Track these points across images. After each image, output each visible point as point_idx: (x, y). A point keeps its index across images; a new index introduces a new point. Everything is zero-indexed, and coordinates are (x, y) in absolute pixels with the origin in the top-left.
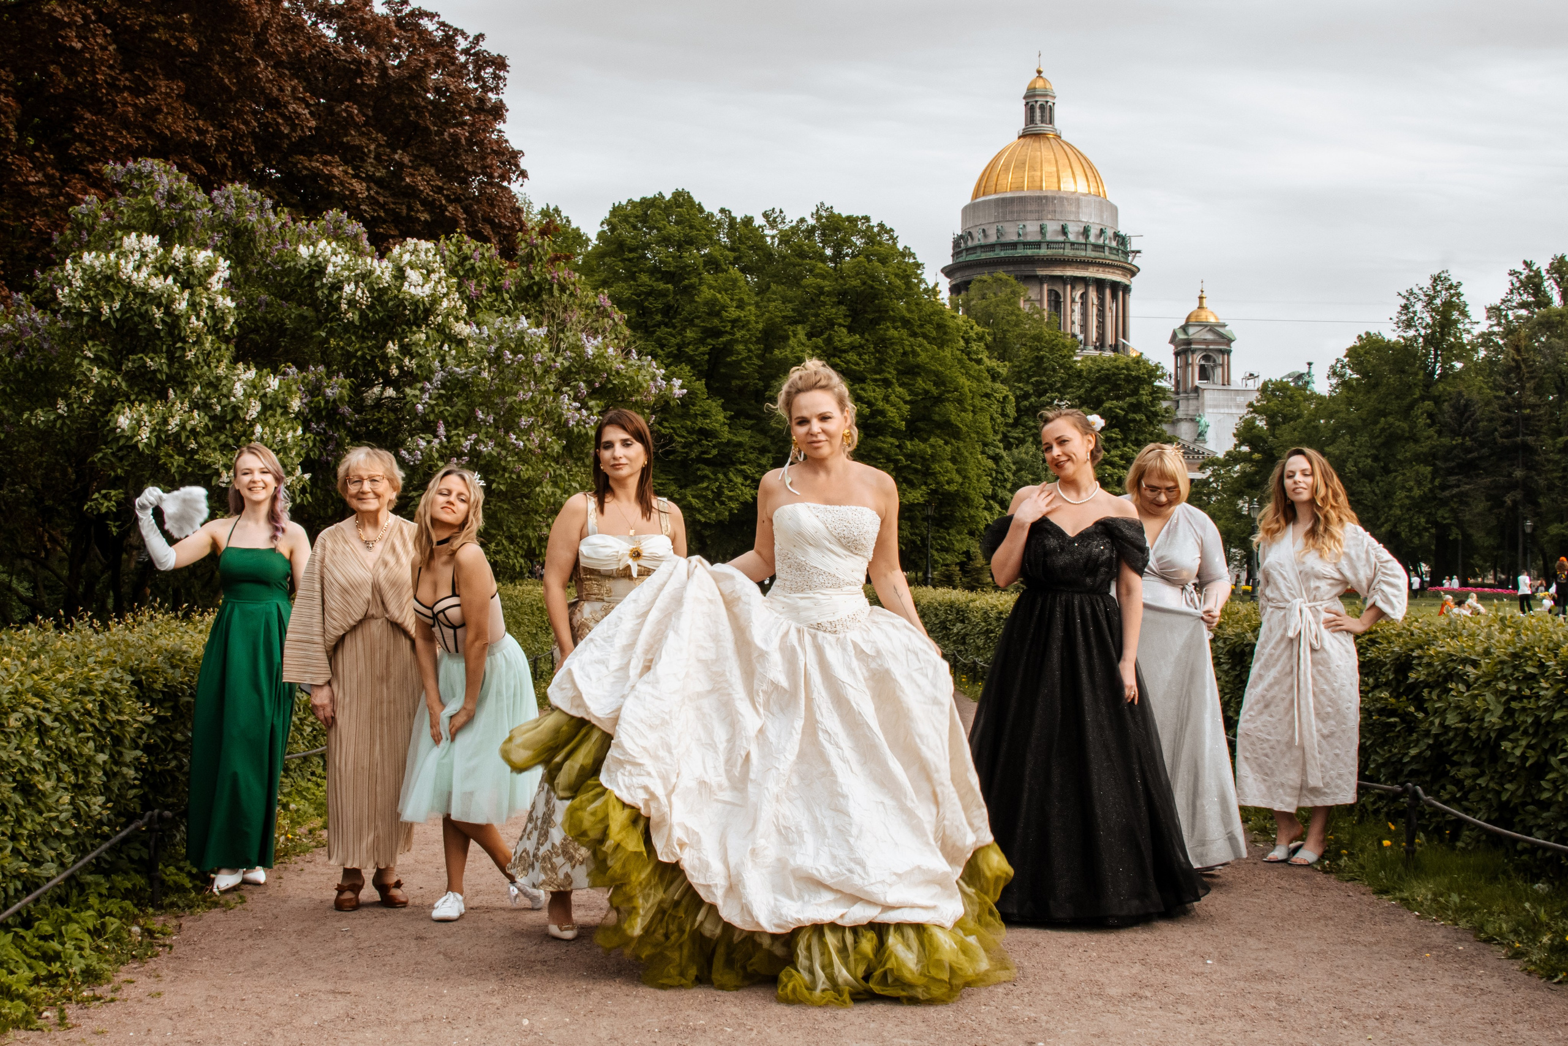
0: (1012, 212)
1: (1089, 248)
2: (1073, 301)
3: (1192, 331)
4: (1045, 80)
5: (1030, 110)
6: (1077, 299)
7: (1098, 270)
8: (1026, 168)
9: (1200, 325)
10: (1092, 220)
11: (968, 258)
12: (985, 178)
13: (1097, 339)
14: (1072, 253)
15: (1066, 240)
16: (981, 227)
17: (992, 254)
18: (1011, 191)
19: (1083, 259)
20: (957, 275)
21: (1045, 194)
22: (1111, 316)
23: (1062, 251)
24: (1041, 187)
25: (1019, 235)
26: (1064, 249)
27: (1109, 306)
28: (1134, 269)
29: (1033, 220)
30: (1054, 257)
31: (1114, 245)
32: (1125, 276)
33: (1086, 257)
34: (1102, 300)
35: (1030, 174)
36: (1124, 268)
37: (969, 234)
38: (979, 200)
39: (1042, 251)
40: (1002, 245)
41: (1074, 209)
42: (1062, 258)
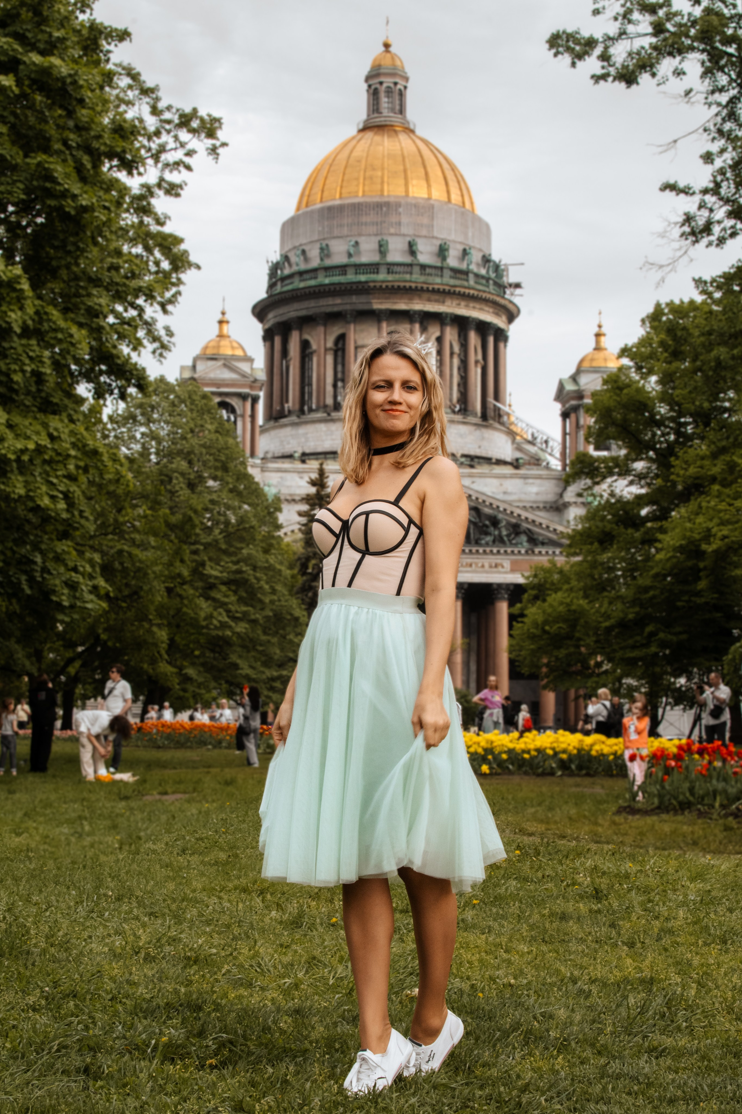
0: (341, 226)
1: (447, 273)
3: (583, 380)
4: (393, 57)
5: (374, 94)
7: (459, 304)
8: (363, 166)
9: (595, 370)
10: (452, 237)
11: (286, 289)
12: (310, 185)
13: (459, 401)
14: (422, 279)
15: (415, 262)
16: (301, 248)
17: (312, 283)
18: (341, 198)
19: (436, 287)
20: (271, 315)
21: (386, 199)
22: (479, 371)
23: (407, 277)
24: (382, 190)
25: (350, 255)
26: (411, 273)
27: (474, 355)
28: (510, 306)
29: (369, 235)
30: (396, 284)
31: (483, 272)
32: (497, 314)
33: (442, 284)
34: (464, 345)
35: (368, 174)
36: (495, 304)
37: (286, 258)
38: (300, 212)
39: (382, 276)
40: (327, 269)
41: (425, 221)
42: (407, 285)
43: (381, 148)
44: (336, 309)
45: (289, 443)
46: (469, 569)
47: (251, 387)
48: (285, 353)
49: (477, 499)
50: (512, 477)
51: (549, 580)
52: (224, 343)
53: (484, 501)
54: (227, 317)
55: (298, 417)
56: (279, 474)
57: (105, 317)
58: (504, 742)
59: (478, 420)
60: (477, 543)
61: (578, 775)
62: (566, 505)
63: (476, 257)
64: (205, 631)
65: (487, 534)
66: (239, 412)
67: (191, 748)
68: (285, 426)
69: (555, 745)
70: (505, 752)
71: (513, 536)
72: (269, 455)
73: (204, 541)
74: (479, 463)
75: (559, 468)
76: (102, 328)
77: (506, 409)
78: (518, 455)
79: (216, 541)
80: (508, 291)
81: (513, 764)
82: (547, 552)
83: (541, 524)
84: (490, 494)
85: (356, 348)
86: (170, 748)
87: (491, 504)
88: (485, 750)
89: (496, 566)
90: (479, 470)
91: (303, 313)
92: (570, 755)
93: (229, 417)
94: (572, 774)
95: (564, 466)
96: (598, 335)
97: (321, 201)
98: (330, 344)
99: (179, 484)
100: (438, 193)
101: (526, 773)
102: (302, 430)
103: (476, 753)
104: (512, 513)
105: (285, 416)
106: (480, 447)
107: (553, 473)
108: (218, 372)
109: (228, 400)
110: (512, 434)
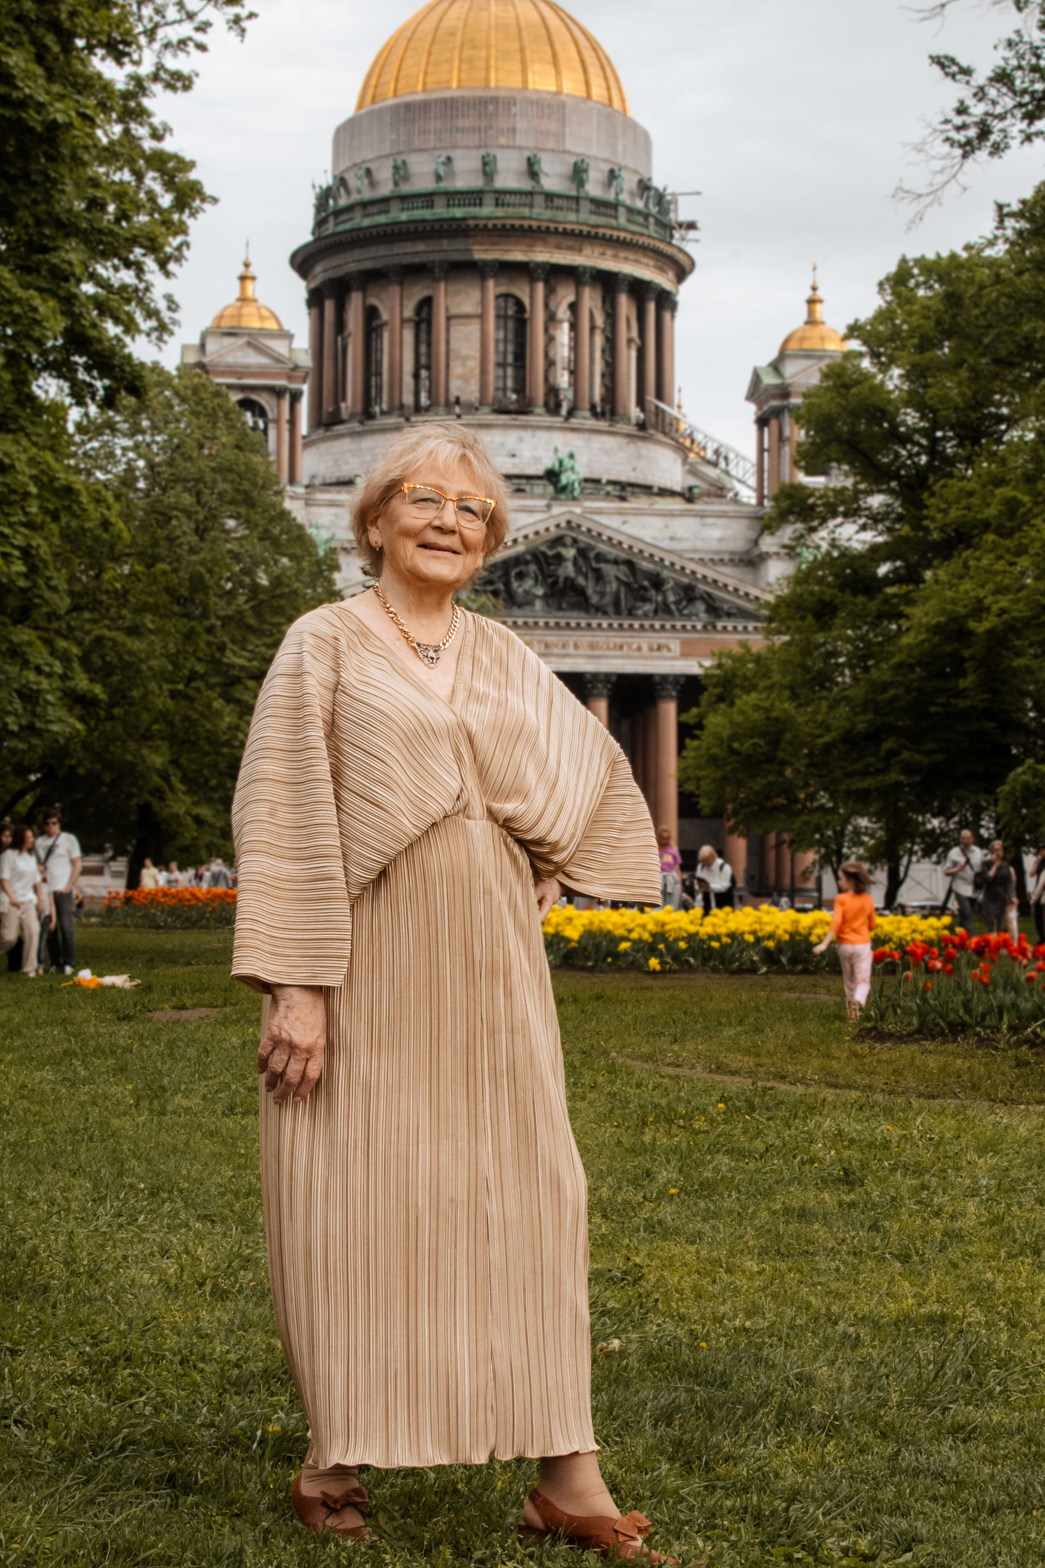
0: (425, 132)
1: (585, 206)
2: (551, 319)
3: (790, 369)
6: (563, 313)
7: (603, 254)
8: (458, 42)
9: (809, 355)
10: (594, 151)
11: (341, 228)
12: (377, 70)
13: (603, 400)
14: (548, 214)
15: (538, 189)
16: (365, 166)
17: (382, 219)
18: (424, 90)
19: (569, 227)
20: (318, 268)
21: (494, 93)
22: (634, 354)
23: (526, 211)
24: (487, 79)
25: (439, 178)
26: (531, 206)
27: (626, 331)
28: (680, 257)
29: (468, 147)
30: (509, 222)
31: (640, 204)
32: (661, 269)
33: (578, 223)
34: (611, 316)
35: (466, 53)
36: (658, 254)
37: (341, 181)
38: (363, 111)
39: (487, 210)
40: (404, 198)
41: (553, 126)
42: (526, 223)
43: (485, 14)
44: (417, 260)
45: (346, 463)
46: (619, 653)
47: (290, 378)
48: (340, 326)
49: (631, 547)
50: (683, 514)
51: (740, 673)
52: (248, 310)
53: (641, 551)
54: (253, 270)
55: (361, 423)
56: (333, 510)
57: (79, 281)
58: (682, 925)
59: (631, 429)
60: (631, 614)
61: (792, 973)
62: (763, 557)
63: (629, 182)
64: (225, 750)
65: (645, 600)
66: (271, 415)
67: (206, 927)
68: (341, 436)
69: (757, 927)
70: (683, 939)
71: (684, 603)
72: (317, 481)
73: (222, 613)
74: (633, 493)
75: (753, 501)
76: (75, 296)
77: (674, 412)
78: (692, 481)
79: (241, 613)
80: (677, 234)
81: (694, 957)
82: (735, 628)
83: (726, 586)
84: (649, 540)
85: (449, 319)
86: (176, 928)
87: (652, 556)
88: (653, 935)
89: (659, 648)
90: (632, 504)
91: (369, 265)
92: (779, 942)
93: (256, 423)
94: (782, 971)
95: (761, 498)
96: (812, 302)
97: (395, 95)
98: (409, 312)
99: (183, 527)
100: (572, 85)
101: (715, 970)
102: (367, 443)
103: (641, 940)
104: (683, 568)
105: (342, 422)
106: (634, 469)
107: (744, 509)
108: (239, 354)
109: (254, 397)
110: (682, 450)
